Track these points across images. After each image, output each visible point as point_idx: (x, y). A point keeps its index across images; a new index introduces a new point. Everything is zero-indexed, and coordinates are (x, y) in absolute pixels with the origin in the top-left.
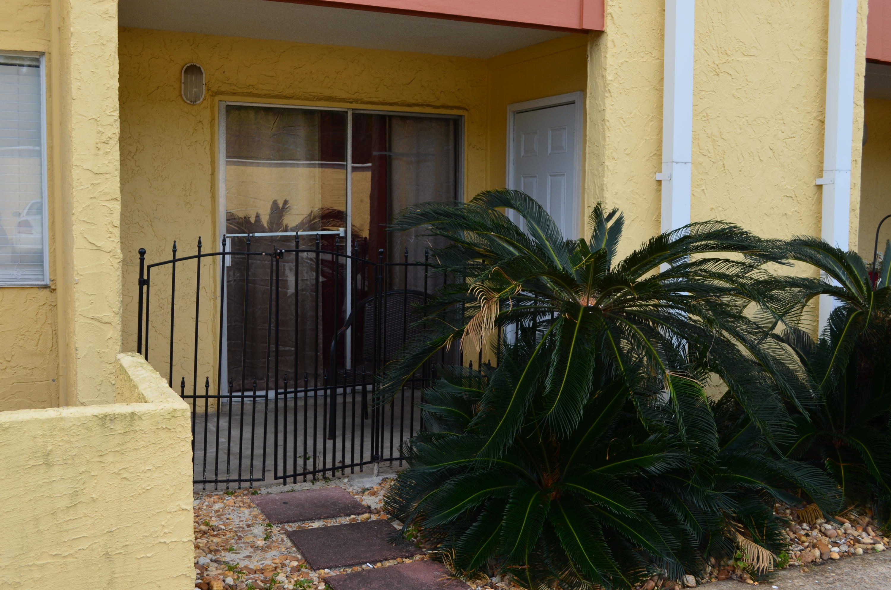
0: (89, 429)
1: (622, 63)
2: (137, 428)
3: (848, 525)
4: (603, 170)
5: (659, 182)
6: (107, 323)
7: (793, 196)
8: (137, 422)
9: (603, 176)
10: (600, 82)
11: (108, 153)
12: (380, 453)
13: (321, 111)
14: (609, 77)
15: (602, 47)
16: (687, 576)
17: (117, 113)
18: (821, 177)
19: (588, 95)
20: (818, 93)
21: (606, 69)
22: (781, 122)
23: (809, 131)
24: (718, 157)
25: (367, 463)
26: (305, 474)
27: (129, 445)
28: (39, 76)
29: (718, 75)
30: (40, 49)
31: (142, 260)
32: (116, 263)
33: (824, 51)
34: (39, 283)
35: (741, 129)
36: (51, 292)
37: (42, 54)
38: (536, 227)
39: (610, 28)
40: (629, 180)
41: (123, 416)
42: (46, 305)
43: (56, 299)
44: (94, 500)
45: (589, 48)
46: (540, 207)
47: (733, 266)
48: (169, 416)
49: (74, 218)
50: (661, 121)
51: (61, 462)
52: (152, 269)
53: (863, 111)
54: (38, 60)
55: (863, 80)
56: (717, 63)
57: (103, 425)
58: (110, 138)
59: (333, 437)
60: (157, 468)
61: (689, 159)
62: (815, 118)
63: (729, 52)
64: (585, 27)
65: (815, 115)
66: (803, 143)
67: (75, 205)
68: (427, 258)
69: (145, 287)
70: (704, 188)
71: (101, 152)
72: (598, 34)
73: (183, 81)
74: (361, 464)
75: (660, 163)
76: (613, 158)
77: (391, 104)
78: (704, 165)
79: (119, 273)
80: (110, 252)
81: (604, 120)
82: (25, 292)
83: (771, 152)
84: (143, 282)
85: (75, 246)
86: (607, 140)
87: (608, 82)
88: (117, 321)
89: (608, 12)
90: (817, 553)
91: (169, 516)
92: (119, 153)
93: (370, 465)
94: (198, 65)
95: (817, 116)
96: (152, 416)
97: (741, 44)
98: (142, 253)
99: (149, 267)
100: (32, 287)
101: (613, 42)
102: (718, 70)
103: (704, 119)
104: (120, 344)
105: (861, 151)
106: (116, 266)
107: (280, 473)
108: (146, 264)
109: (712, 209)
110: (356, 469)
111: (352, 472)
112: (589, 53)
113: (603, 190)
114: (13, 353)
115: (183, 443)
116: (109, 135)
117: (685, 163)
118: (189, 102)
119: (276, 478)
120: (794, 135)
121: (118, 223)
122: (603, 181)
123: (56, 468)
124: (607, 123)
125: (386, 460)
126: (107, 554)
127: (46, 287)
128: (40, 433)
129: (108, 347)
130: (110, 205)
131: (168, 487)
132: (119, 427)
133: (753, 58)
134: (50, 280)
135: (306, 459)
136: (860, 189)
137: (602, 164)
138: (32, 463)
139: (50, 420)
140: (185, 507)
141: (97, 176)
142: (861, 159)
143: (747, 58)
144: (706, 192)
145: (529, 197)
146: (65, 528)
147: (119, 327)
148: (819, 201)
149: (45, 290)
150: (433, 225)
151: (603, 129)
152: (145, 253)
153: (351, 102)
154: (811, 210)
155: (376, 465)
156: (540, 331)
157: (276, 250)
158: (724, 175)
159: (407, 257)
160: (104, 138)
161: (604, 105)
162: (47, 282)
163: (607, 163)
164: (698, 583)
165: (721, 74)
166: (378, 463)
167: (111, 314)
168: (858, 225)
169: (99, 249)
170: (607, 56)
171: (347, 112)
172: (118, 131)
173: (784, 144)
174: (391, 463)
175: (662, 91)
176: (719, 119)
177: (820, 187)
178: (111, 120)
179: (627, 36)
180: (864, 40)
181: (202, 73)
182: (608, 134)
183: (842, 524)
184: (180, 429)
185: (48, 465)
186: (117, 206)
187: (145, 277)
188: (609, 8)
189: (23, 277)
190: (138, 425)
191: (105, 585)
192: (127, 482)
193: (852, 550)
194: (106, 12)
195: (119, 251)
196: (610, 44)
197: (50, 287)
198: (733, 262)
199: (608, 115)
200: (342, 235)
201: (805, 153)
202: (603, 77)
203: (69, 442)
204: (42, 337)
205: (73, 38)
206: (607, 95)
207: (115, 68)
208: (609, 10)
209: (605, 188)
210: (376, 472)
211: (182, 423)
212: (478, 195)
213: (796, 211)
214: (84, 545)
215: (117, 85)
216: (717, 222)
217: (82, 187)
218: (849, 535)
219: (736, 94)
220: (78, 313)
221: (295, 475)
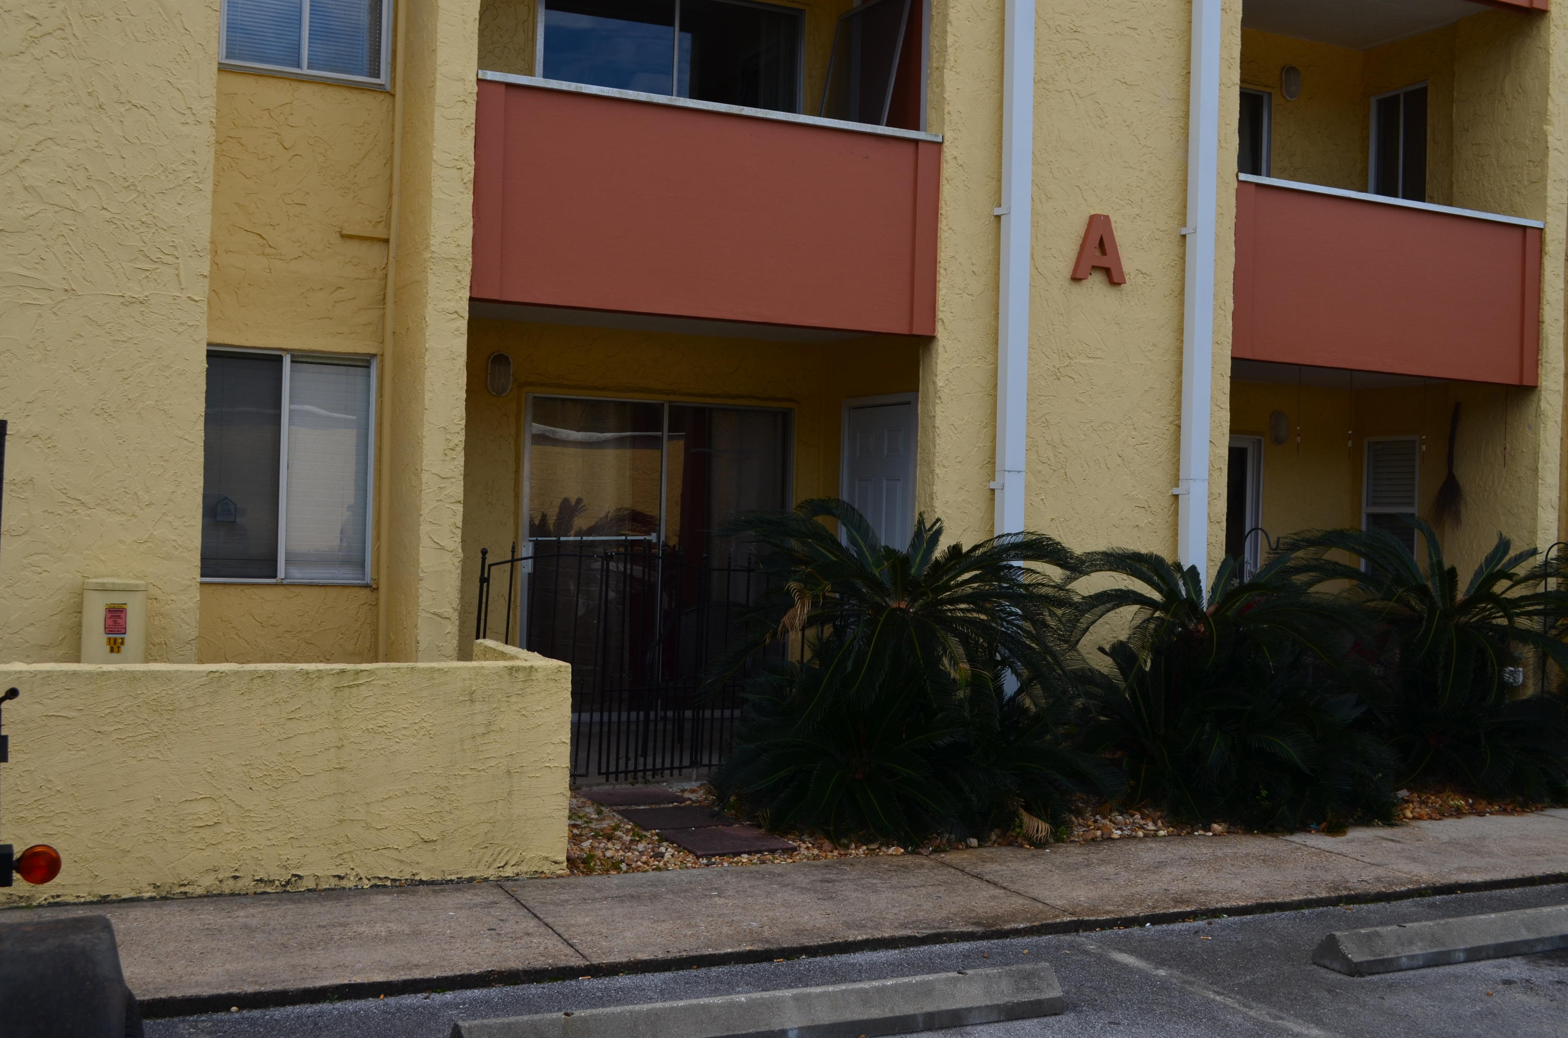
0: (501, 676)
1: (953, 369)
2: (534, 678)
3: (1138, 816)
4: (933, 478)
5: (993, 490)
6: (447, 618)
7: (1146, 506)
8: (535, 674)
9: (933, 484)
10: (931, 387)
11: (454, 459)
12: (699, 759)
13: (634, 404)
14: (940, 384)
15: (933, 352)
16: (971, 839)
17: (463, 422)
18: (1177, 486)
19: (920, 399)
20: (1174, 396)
21: (936, 375)
22: (1132, 427)
23: (1165, 436)
24: (1059, 465)
25: (686, 767)
26: (626, 772)
27: (527, 690)
28: (369, 376)
29: (1059, 379)
30: (373, 351)
31: (484, 559)
32: (457, 562)
33: (1180, 351)
34: (360, 581)
35: (1085, 435)
36: (372, 591)
37: (374, 356)
38: (855, 534)
39: (941, 333)
40: (961, 488)
41: (525, 668)
42: (366, 604)
43: (378, 598)
44: (501, 730)
45: (921, 352)
46: (861, 516)
47: (1023, 573)
48: (556, 671)
49: (421, 519)
50: (995, 426)
51: (481, 700)
52: (493, 568)
53: (1228, 414)
54: (369, 361)
55: (1227, 381)
56: (1057, 366)
57: (510, 674)
58: (457, 445)
59: (645, 755)
60: (546, 709)
61: (1022, 467)
62: (1171, 423)
63: (1072, 355)
64: (915, 332)
65: (1171, 419)
66: (1157, 449)
67: (423, 506)
68: (750, 563)
69: (485, 584)
70: (1043, 497)
71: (448, 458)
72: (930, 339)
73: (489, 371)
74: (680, 768)
75: (994, 471)
76: (944, 466)
77: (711, 396)
78: (1043, 472)
79: (459, 571)
80: (452, 551)
81: (934, 427)
82: (347, 591)
83: (1119, 459)
84: (484, 580)
85: (421, 545)
86: (937, 447)
87: (938, 388)
88: (455, 616)
89: (939, 317)
90: (1099, 833)
91: (553, 747)
92: (463, 459)
93: (690, 770)
94: (506, 355)
95: (1174, 420)
96: (545, 669)
97: (1085, 346)
98: (484, 552)
99: (490, 566)
100: (354, 586)
101: (944, 347)
102: (1058, 374)
103: (1043, 425)
104: (457, 638)
105: (1227, 458)
106: (457, 564)
107: (603, 770)
108: (487, 563)
109: (1052, 519)
110: (676, 772)
111: (672, 775)
112: (921, 356)
113: (932, 498)
114: (333, 652)
115: (566, 691)
116: (456, 442)
117: (1019, 472)
118: (494, 393)
119: (600, 773)
120: (1146, 441)
121: (460, 524)
122: (933, 489)
123: (477, 703)
124: (937, 430)
125: (705, 766)
126: (509, 771)
127: (367, 586)
128: (468, 677)
129: (446, 641)
130: (453, 507)
131: (553, 724)
132: (521, 676)
133: (1098, 360)
134: (372, 579)
135: (628, 759)
136: (1226, 499)
137: (932, 472)
138: (461, 698)
139: (475, 668)
140: (565, 741)
141: (443, 480)
142: (1227, 466)
143: (1092, 361)
144: (1045, 501)
145: (851, 506)
146: (480, 749)
147: (457, 622)
148: (1176, 513)
149: (366, 589)
150: (757, 532)
151: (934, 436)
152: (487, 552)
153: (668, 394)
154: (1167, 522)
155: (695, 770)
156: (851, 629)
157: (607, 553)
158: (1066, 483)
159: (730, 563)
160: (451, 445)
161: (935, 412)
162: (368, 580)
163: (937, 471)
164: (980, 846)
165: (1062, 378)
166: (697, 768)
167: (451, 610)
168: (1225, 539)
169: (442, 548)
170: (938, 362)
171: (663, 405)
172: (463, 438)
173: (1135, 451)
174: (709, 769)
175: (995, 396)
176: (1060, 425)
177: (1176, 497)
178: (458, 429)
179: (959, 341)
180: (1228, 338)
181: (509, 363)
182: (938, 441)
183: (1132, 816)
184: (563, 681)
185: (472, 701)
186: (460, 508)
187: (486, 575)
188: (940, 313)
189: (345, 575)
190: (535, 676)
191: (506, 795)
192: (525, 718)
193: (1134, 834)
194: (458, 330)
195: (460, 550)
196: (941, 350)
197: (371, 586)
198: (1024, 569)
199: (938, 422)
200: (654, 540)
201: (1159, 460)
202: (934, 383)
203: (487, 685)
204: (361, 637)
205: (427, 353)
206: (937, 401)
207: (463, 381)
208: (940, 315)
209: (934, 497)
210: (694, 777)
211: (565, 676)
212: (802, 503)
213: (1149, 523)
214: (493, 763)
215: (464, 396)
216: (1029, 533)
217: (430, 490)
218: (1135, 823)
219: (1080, 398)
220: (421, 608)
221: (617, 773)
